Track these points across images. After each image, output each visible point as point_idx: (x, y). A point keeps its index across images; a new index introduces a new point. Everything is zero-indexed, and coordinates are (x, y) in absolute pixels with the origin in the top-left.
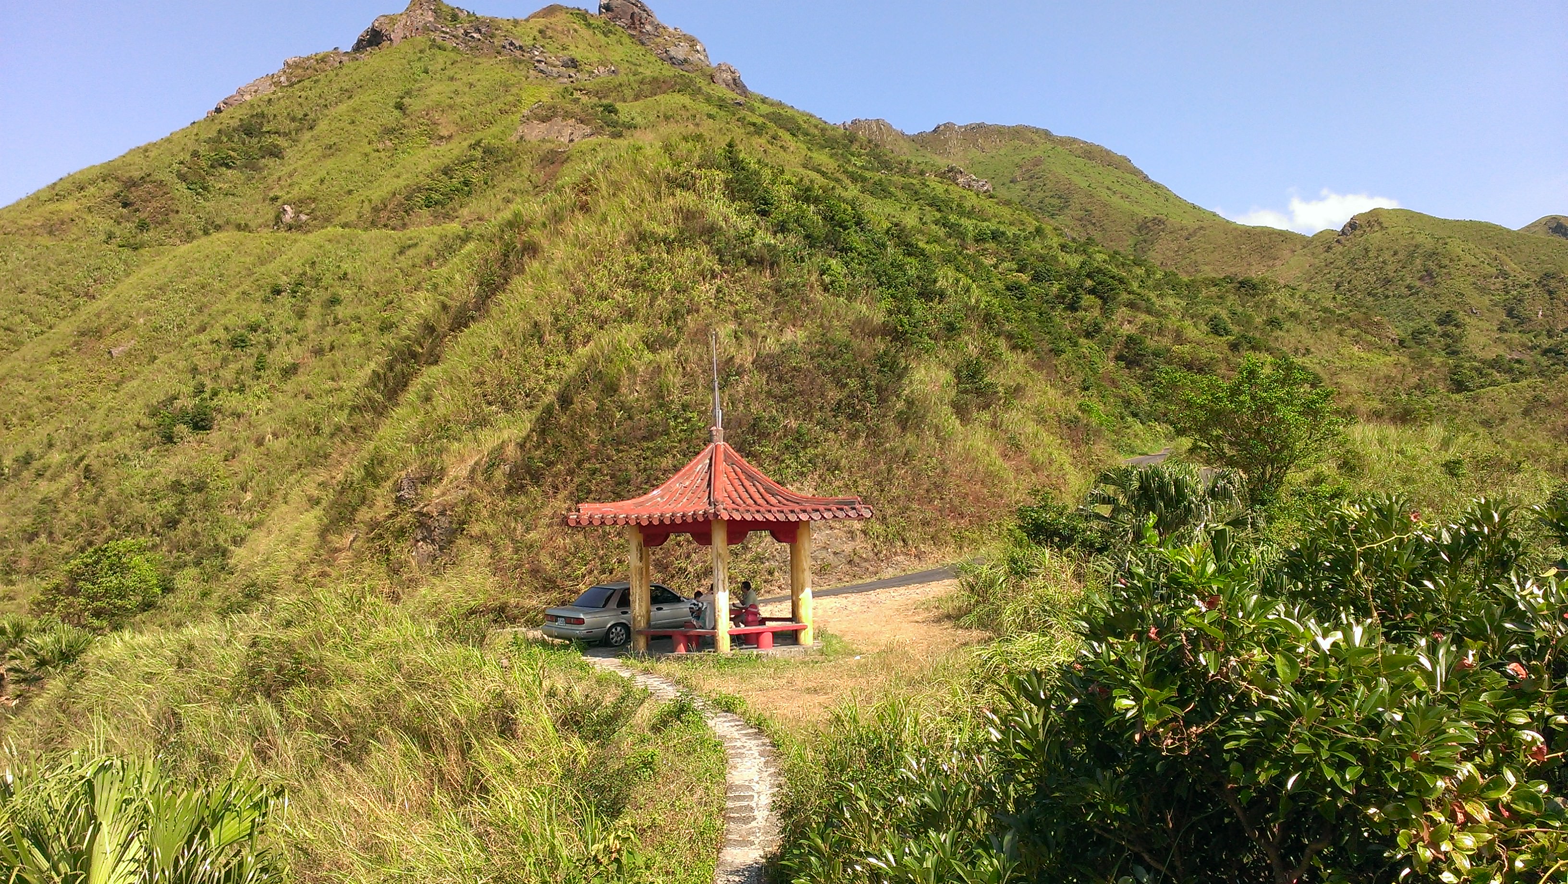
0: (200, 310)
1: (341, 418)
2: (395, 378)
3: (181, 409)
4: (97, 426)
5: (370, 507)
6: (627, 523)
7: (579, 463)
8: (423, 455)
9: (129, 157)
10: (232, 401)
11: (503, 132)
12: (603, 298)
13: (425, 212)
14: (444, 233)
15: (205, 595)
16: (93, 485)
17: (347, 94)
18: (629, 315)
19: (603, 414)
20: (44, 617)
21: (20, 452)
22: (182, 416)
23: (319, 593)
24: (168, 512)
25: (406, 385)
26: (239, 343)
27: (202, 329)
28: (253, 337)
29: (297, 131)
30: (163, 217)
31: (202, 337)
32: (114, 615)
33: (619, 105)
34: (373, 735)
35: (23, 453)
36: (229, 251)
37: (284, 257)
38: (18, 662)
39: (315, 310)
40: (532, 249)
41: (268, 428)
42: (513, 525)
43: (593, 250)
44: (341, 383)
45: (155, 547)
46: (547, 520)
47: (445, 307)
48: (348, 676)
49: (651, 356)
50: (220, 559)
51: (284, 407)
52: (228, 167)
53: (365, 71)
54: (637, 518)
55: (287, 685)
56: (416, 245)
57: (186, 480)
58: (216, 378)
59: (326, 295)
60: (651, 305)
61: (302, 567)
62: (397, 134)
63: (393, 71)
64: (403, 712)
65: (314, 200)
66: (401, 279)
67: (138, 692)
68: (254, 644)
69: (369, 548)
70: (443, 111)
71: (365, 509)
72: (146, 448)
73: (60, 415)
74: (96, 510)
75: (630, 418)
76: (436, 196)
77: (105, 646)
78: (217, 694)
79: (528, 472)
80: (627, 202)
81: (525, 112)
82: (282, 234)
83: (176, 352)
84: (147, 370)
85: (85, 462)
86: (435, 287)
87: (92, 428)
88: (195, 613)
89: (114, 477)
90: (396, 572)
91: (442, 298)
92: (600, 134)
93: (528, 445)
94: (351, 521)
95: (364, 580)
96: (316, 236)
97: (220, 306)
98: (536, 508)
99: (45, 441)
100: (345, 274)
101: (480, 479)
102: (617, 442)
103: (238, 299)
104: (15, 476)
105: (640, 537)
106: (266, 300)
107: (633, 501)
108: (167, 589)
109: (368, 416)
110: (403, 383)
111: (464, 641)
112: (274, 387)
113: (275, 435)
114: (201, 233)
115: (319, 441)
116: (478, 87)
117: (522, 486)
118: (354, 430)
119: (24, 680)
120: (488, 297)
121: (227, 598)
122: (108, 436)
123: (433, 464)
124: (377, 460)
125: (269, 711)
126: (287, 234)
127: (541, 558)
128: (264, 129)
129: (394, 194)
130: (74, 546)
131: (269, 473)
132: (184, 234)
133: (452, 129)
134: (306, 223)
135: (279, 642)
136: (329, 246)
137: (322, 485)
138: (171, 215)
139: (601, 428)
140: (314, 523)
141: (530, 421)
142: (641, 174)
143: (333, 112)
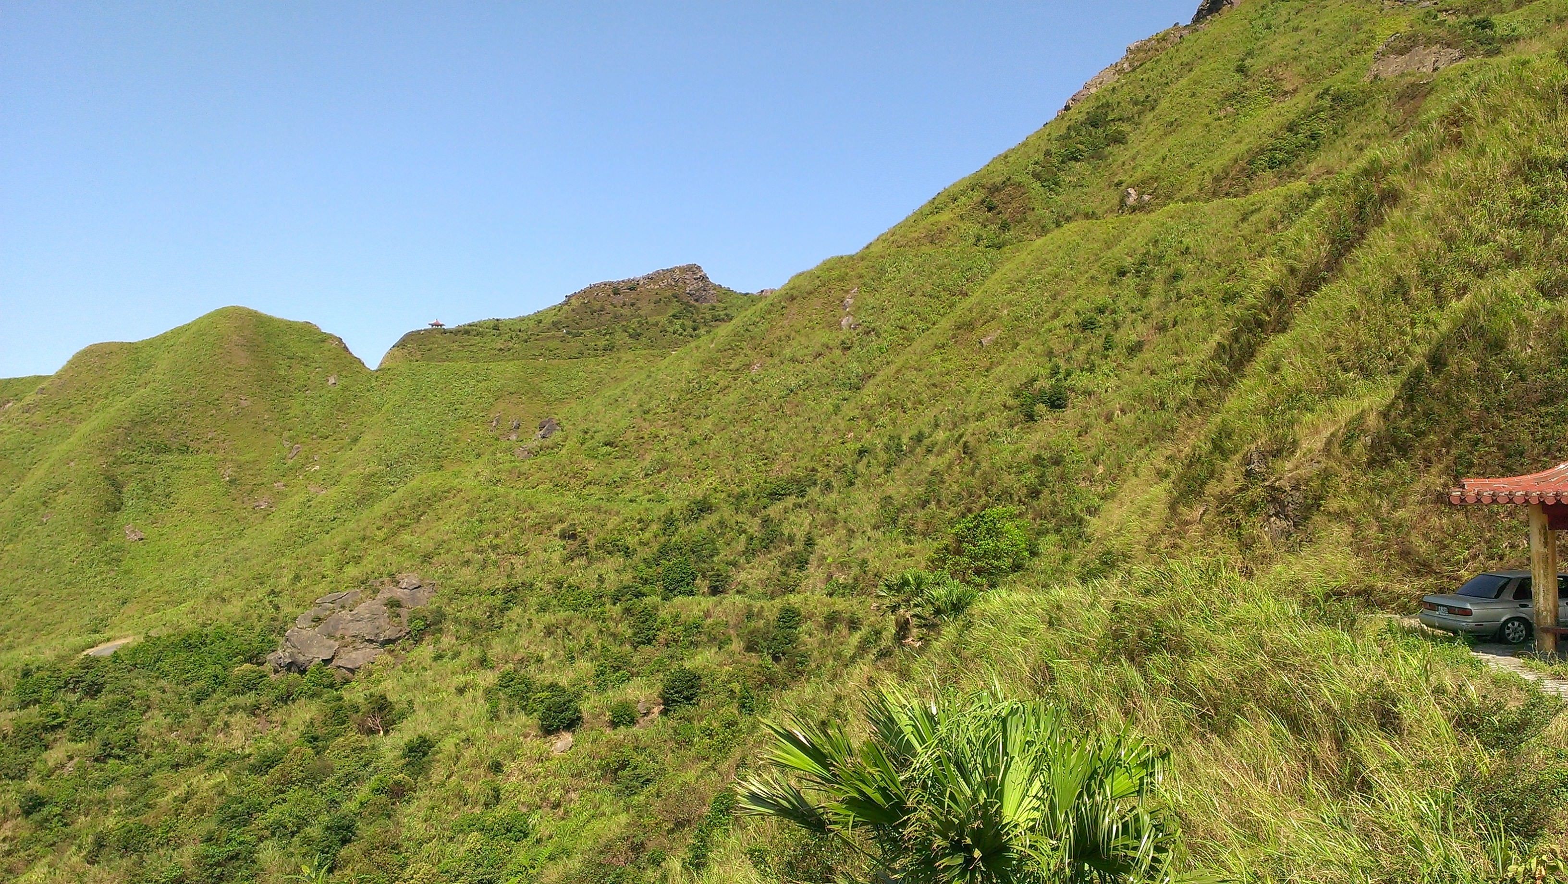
0: (1054, 297)
1: (1187, 392)
2: (1240, 349)
3: (1040, 390)
4: (972, 407)
5: (1219, 481)
6: (1527, 501)
7: (1457, 433)
8: (1272, 427)
9: (992, 165)
10: (1081, 380)
11: (1355, 75)
12: (1481, 241)
13: (1269, 174)
14: (1289, 193)
15: (1066, 560)
16: (971, 459)
17: (1188, 68)
18: (1516, 259)
19: (1486, 376)
20: (938, 572)
21: (914, 432)
22: (1040, 397)
23: (1175, 565)
24: (1031, 483)
25: (1252, 355)
26: (1088, 326)
27: (1056, 315)
28: (1101, 319)
29: (1140, 113)
30: (1022, 216)
31: (1057, 323)
32: (992, 574)
33: (1495, 18)
34: (1239, 710)
35: (916, 432)
36: (1077, 239)
37: (1128, 238)
38: (920, 609)
39: (1157, 287)
40: (1392, 197)
41: (1116, 406)
42: (1377, 502)
43: (1469, 188)
44: (1185, 358)
45: (1021, 515)
46: (1419, 497)
47: (1292, 271)
48: (1209, 649)
49: (1548, 305)
50: (1077, 528)
51: (1131, 383)
52: (1076, 160)
53: (1205, 40)
54: (1540, 496)
55: (1149, 651)
56: (1260, 209)
57: (1046, 455)
58: (1068, 361)
59: (1168, 272)
60: (1546, 244)
61: (1154, 538)
62: (1239, 98)
63: (1234, 34)
64: (1269, 691)
65: (1156, 179)
66: (1244, 248)
67: (1015, 644)
68: (1116, 609)
69: (1220, 522)
70: (1287, 65)
71: (1214, 482)
72: (1012, 426)
73: (943, 399)
74: (973, 481)
75: (1522, 379)
76: (1279, 156)
77: (986, 601)
78: (1085, 653)
79: (1394, 444)
80: (1511, 127)
81: (1380, 47)
82: (1127, 216)
83: (1035, 337)
84: (1010, 356)
85: (964, 439)
86: (1282, 251)
87: (968, 410)
88: (1058, 575)
89: (987, 452)
90: (1248, 547)
91: (1290, 261)
92: (1471, 55)
93: (1393, 414)
94: (1200, 494)
95: (1216, 553)
96: (1158, 215)
97: (1071, 293)
98: (1404, 483)
99: (933, 422)
100: (1187, 248)
101: (1337, 451)
102: (1505, 407)
103: (1087, 284)
104: (910, 452)
105: (1545, 518)
106: (1112, 283)
107: (1535, 476)
108: (1034, 554)
109: (1214, 389)
110: (1250, 353)
111: (1332, 624)
112: (1122, 365)
113: (1123, 411)
114: (1054, 226)
115: (1164, 415)
116: (1326, 32)
117: (1387, 460)
118: (1200, 403)
119: (925, 625)
120: (1341, 255)
121: (1085, 564)
122: (980, 417)
123: (1285, 436)
124: (1225, 433)
125: (1133, 674)
126: (1131, 217)
127: (1413, 539)
128: (1109, 118)
129: (1236, 161)
130: (957, 512)
131: (1118, 447)
132: (1039, 229)
133: (1297, 81)
134: (1149, 203)
135: (1139, 609)
136: (1171, 223)
137: (1170, 459)
138: (1029, 213)
139: (1484, 392)
140: (1163, 495)
141: (1395, 387)
142: (1530, 92)
143: (1174, 88)
